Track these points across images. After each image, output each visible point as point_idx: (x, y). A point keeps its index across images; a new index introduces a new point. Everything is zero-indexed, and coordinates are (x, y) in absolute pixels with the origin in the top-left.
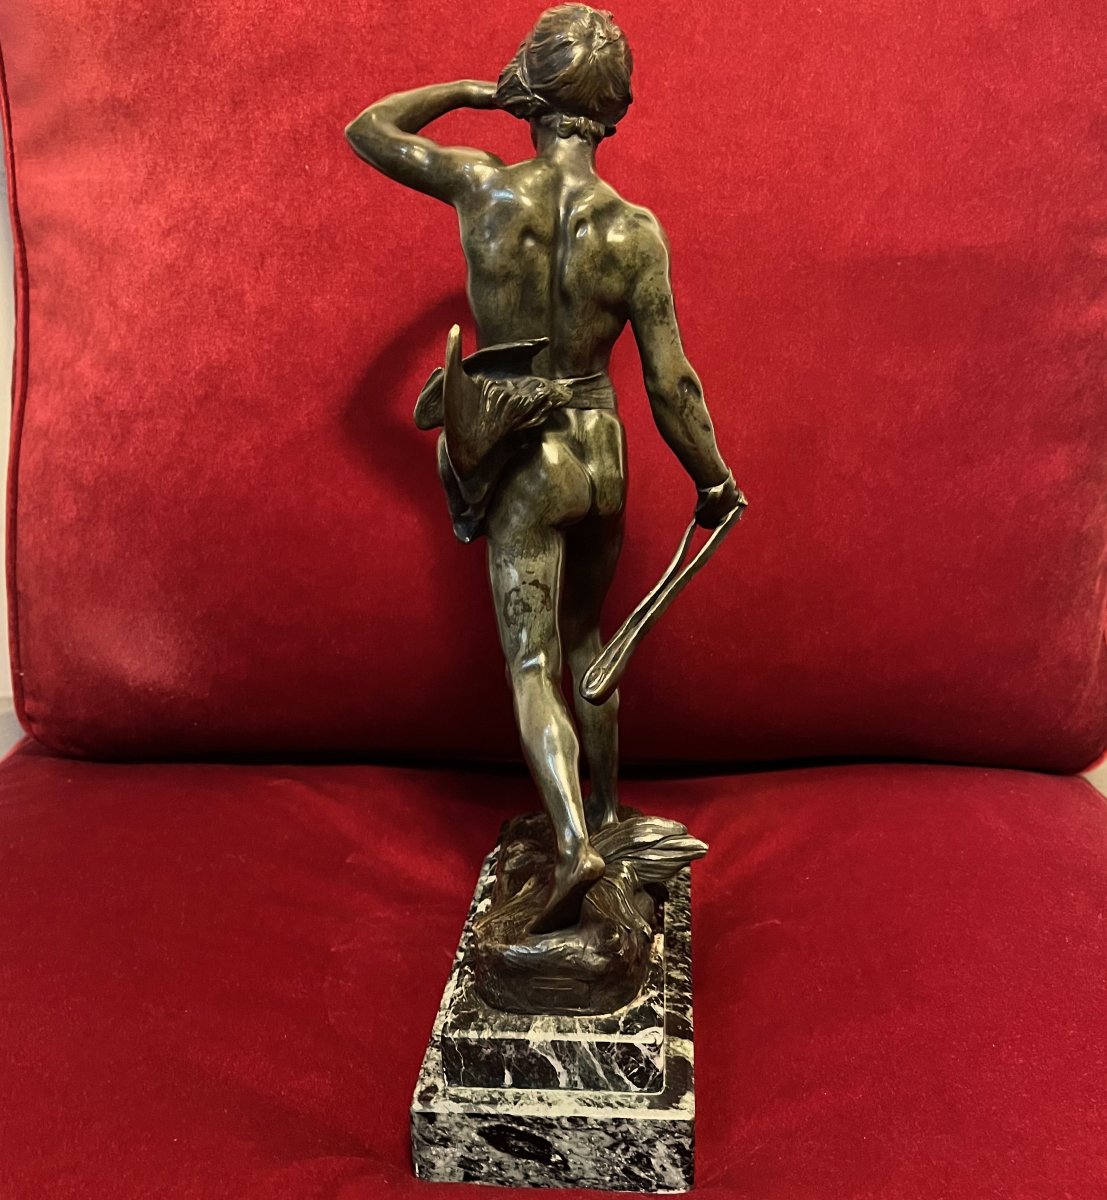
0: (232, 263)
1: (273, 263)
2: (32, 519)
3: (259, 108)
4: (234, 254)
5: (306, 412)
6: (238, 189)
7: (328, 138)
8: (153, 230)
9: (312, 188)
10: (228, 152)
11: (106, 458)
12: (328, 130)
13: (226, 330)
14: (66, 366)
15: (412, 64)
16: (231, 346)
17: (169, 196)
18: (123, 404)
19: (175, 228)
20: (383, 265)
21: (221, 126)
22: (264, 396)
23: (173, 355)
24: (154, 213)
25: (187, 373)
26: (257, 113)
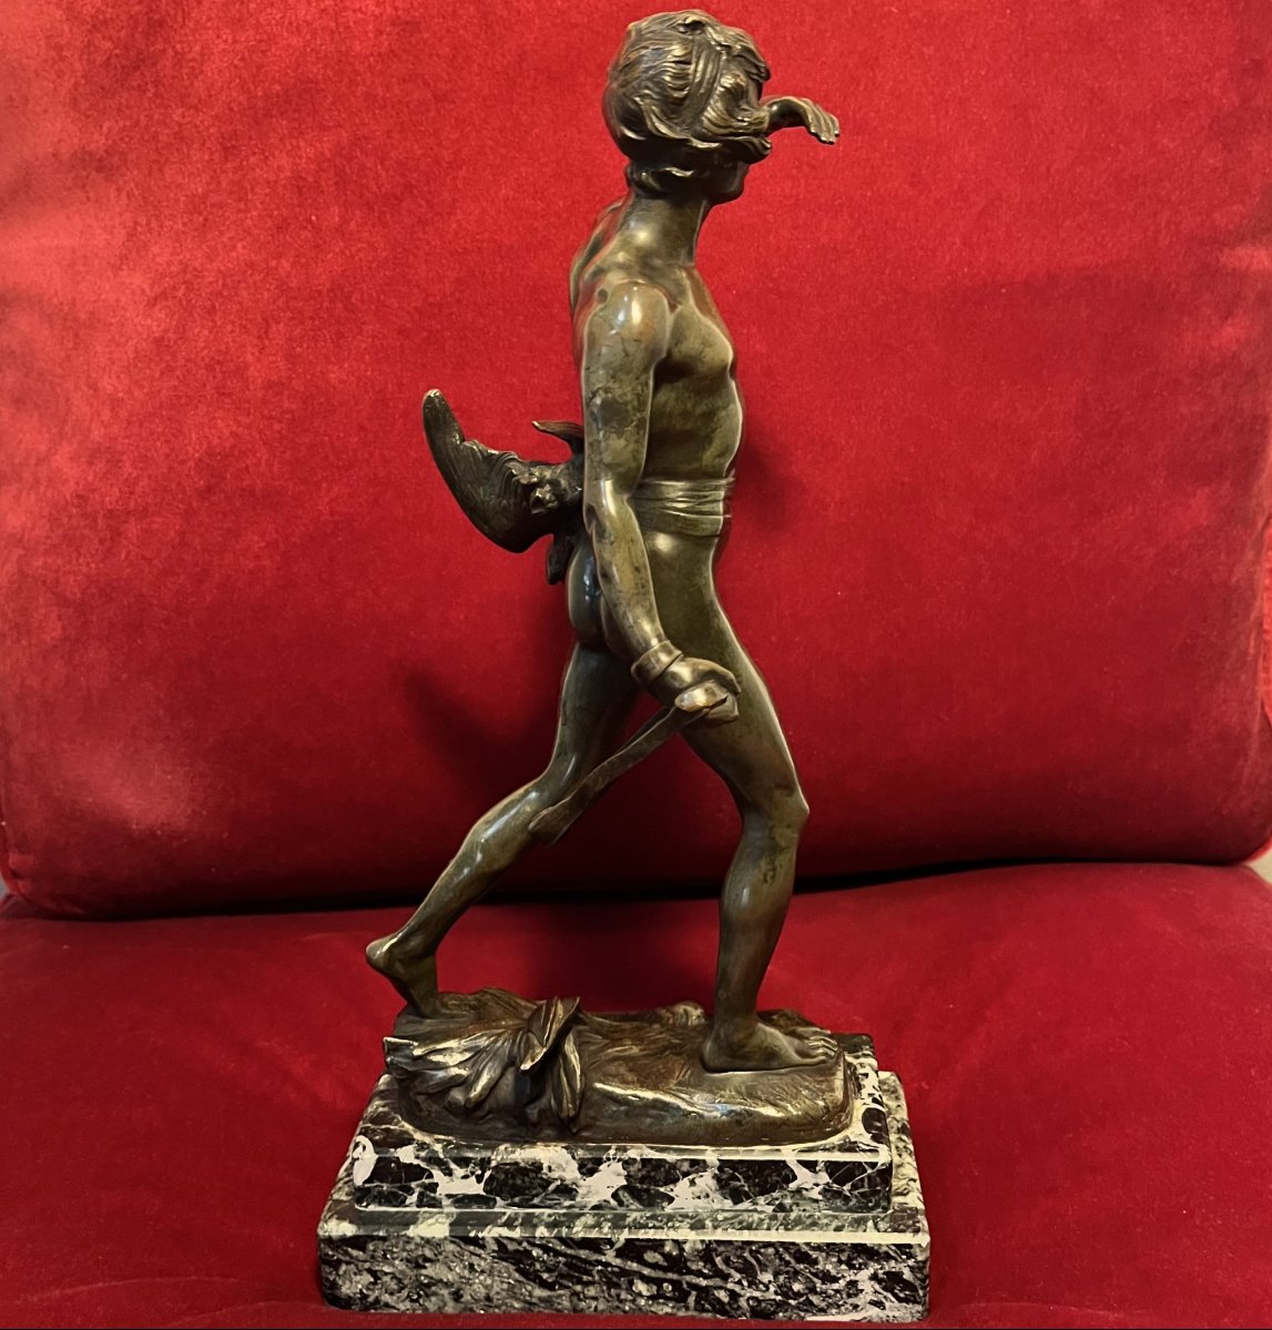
0: (232, 332)
1: (278, 331)
2: (9, 642)
3: (254, 154)
4: (233, 322)
5: (326, 500)
6: (234, 247)
7: (336, 183)
8: (137, 299)
9: (321, 242)
10: (221, 206)
11: (93, 566)
12: (336, 175)
13: (228, 410)
14: (39, 461)
15: (429, 95)
16: (234, 428)
17: (153, 260)
18: (111, 503)
19: (163, 296)
20: (408, 325)
21: (212, 177)
22: (277, 483)
23: (167, 441)
24: (138, 280)
25: (183, 462)
26: (252, 160)
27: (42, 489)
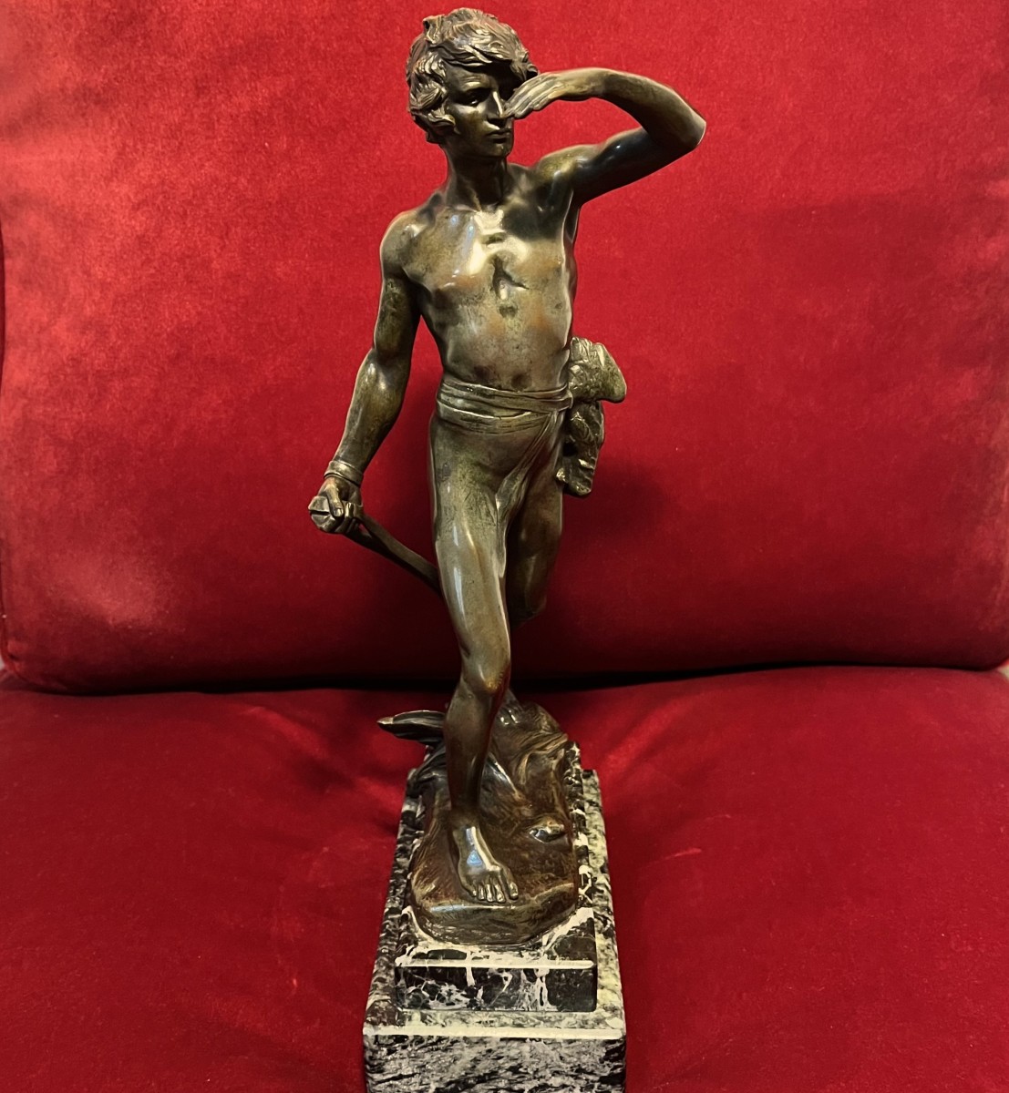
0: (200, 232)
1: (238, 232)
2: (14, 473)
3: (221, 92)
4: (200, 225)
5: (272, 368)
6: (203, 165)
7: (285, 118)
8: (124, 204)
9: (272, 163)
10: (193, 133)
11: (84, 415)
12: (285, 111)
13: (195, 295)
14: (42, 330)
15: (362, 50)
16: (200, 309)
17: (138, 174)
18: (99, 365)
19: (144, 202)
20: (340, 231)
21: (186, 110)
22: (233, 354)
23: (145, 318)
24: (124, 189)
25: (159, 335)
26: (219, 97)
27: (43, 352)
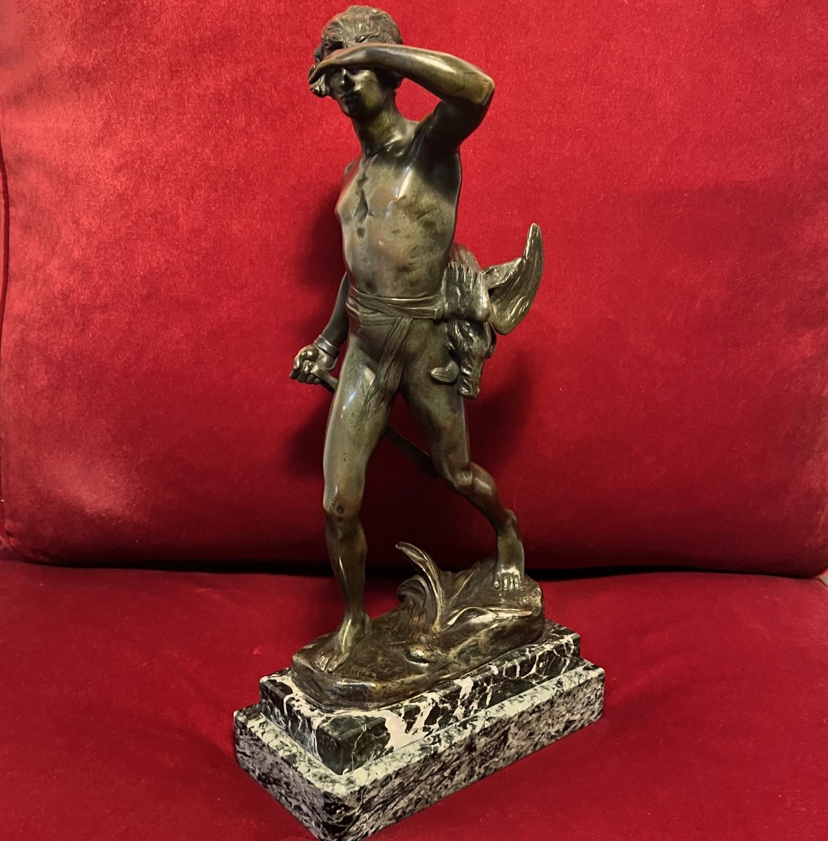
0: (170, 193)
1: (201, 194)
2: (12, 384)
3: (191, 76)
4: (170, 187)
5: (226, 309)
6: (174, 137)
7: (244, 99)
8: (108, 167)
9: (232, 138)
10: (167, 109)
11: (71, 340)
12: (244, 94)
13: (165, 245)
14: (38, 268)
16: (168, 257)
17: (120, 142)
18: (84, 300)
19: (125, 166)
20: (287, 196)
21: (161, 90)
22: (194, 295)
23: (123, 263)
24: (109, 154)
25: (134, 277)
26: (190, 80)
27: (39, 286)
